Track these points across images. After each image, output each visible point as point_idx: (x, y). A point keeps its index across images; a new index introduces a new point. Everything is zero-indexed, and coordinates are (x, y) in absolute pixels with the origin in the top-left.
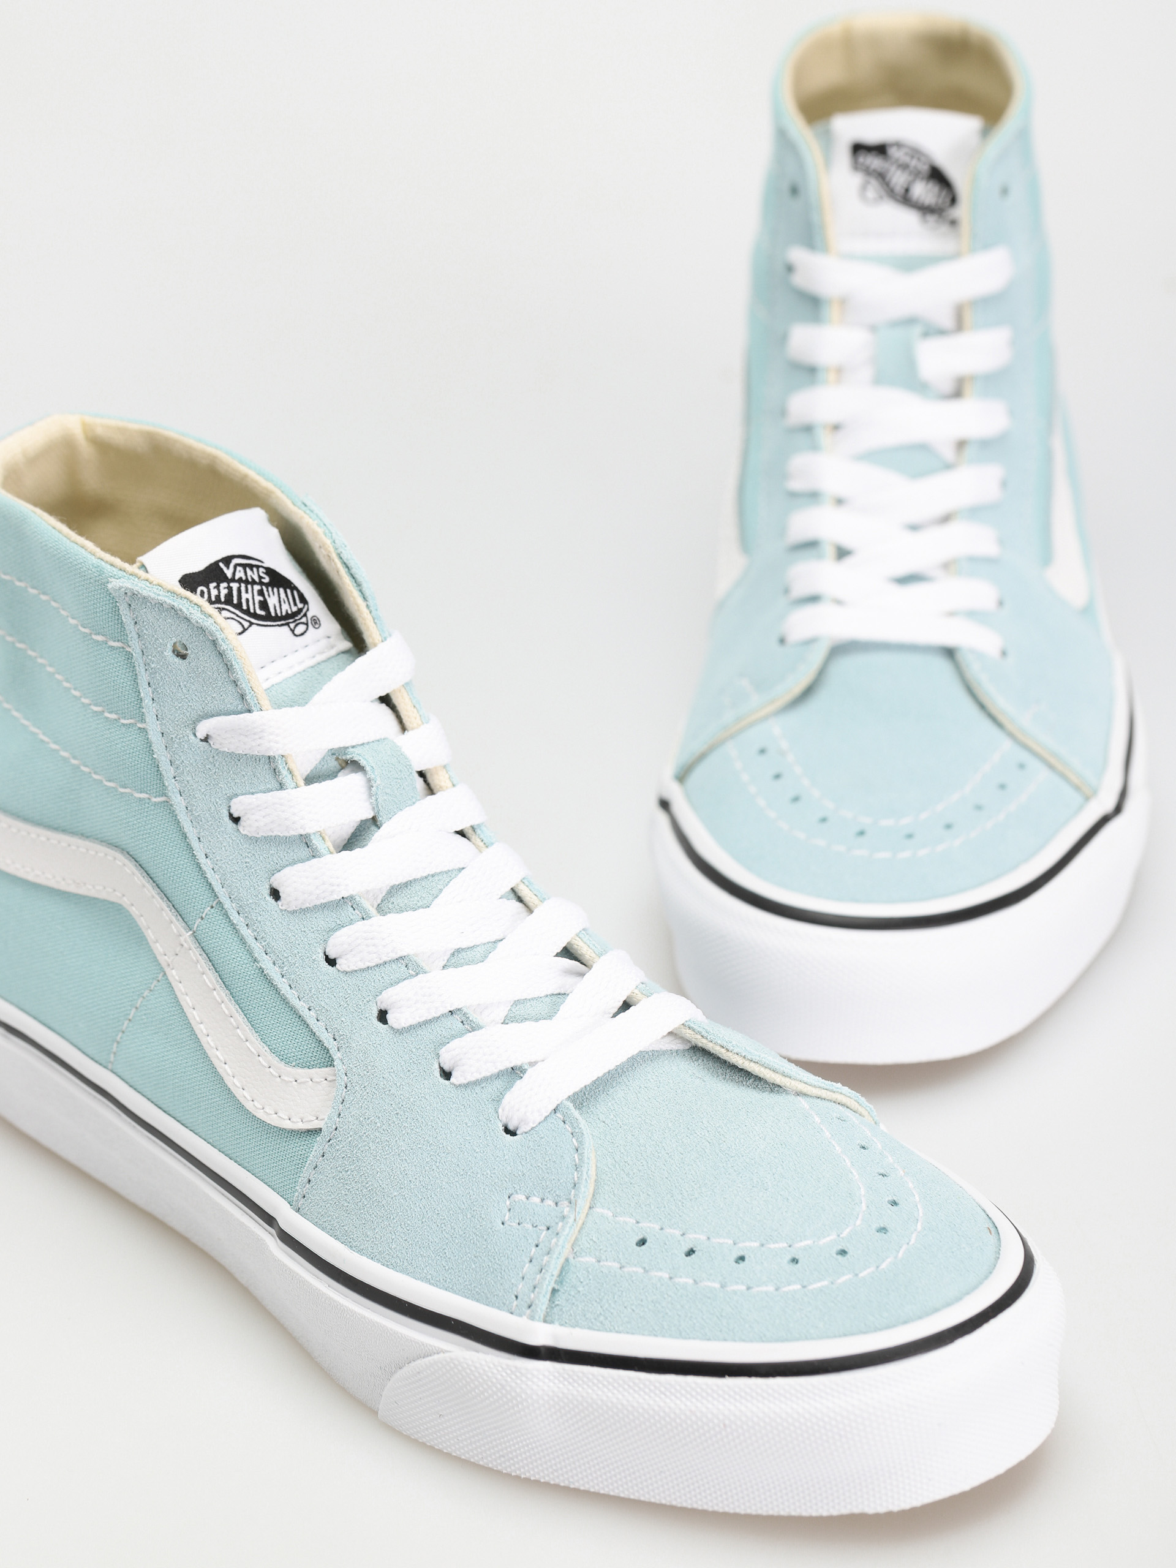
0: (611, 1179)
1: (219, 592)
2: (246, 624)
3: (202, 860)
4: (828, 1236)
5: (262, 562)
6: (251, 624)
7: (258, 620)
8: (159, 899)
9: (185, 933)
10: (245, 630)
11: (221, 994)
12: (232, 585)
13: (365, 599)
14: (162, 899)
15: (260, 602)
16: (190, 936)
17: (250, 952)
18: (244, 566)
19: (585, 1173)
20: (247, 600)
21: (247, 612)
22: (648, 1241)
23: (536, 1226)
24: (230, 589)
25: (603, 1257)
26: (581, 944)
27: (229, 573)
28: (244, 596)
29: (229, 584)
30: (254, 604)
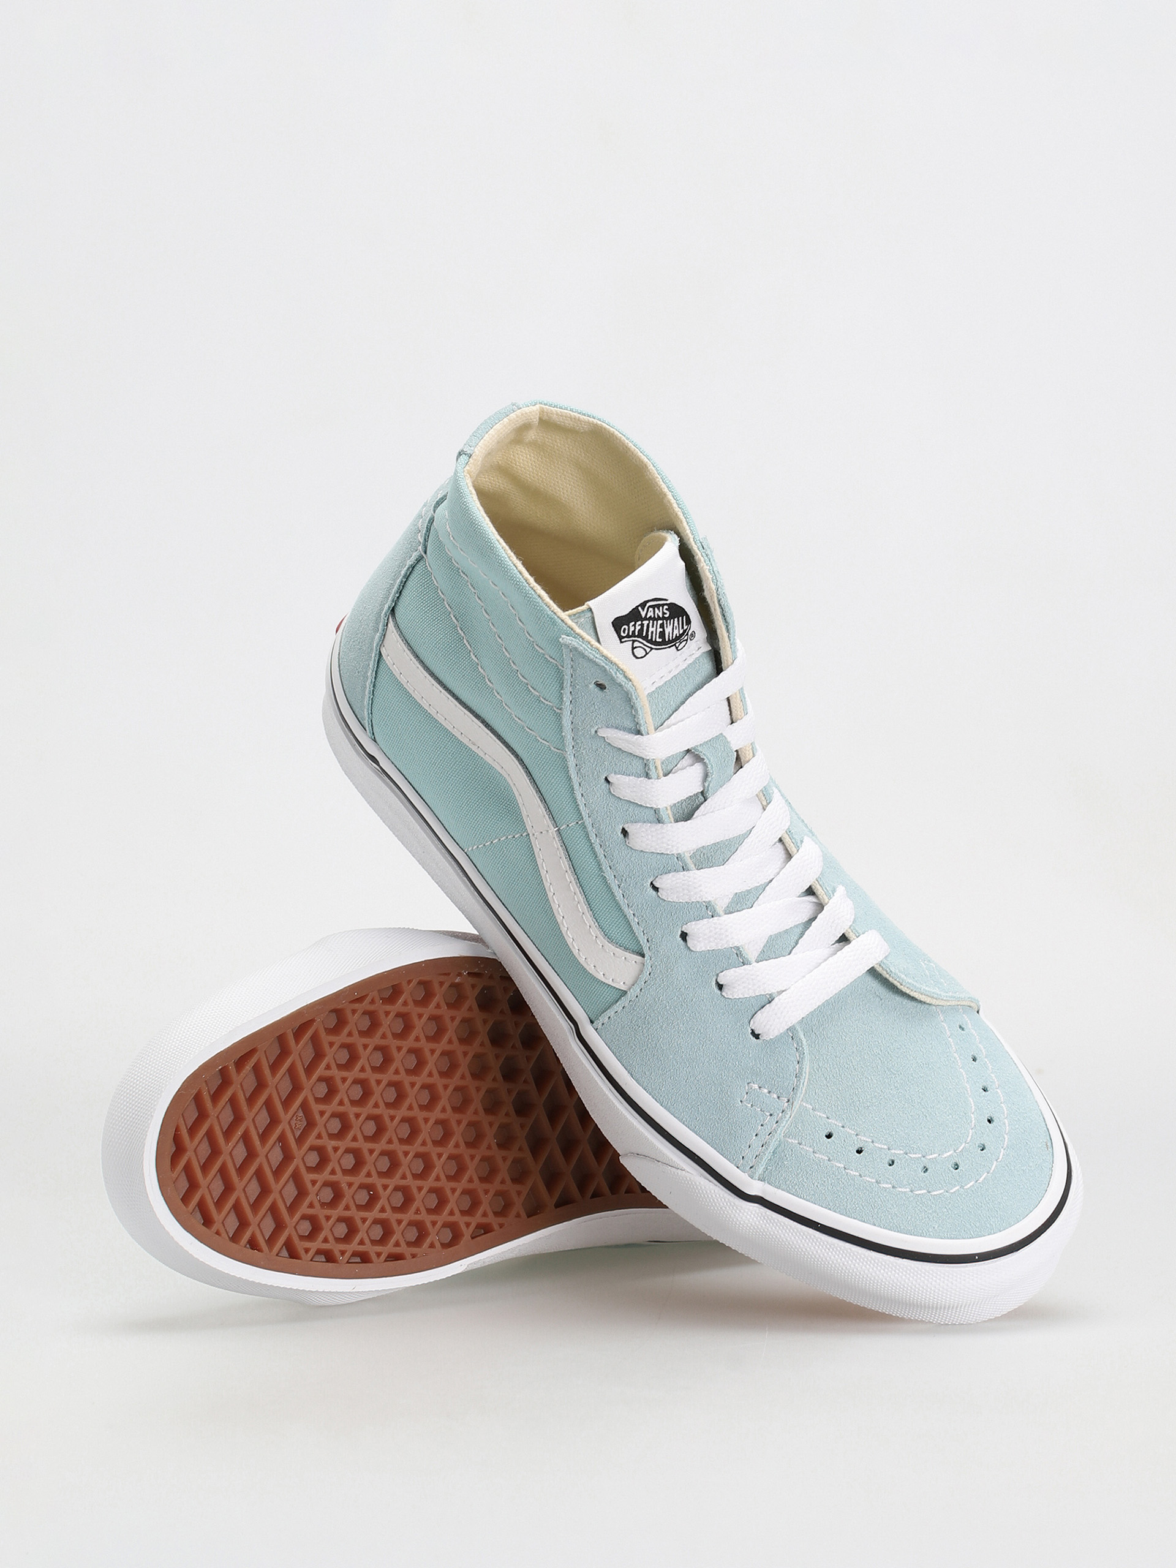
0: (815, 1080)
1: (635, 629)
2: (648, 650)
3: (579, 797)
4: (949, 1151)
5: (667, 600)
6: (652, 649)
7: (656, 646)
8: (539, 800)
9: (553, 828)
10: (647, 654)
11: (570, 877)
12: (644, 622)
13: (728, 631)
14: (542, 801)
15: (660, 632)
16: (556, 831)
17: (599, 864)
18: (653, 607)
19: (802, 1083)
20: (652, 632)
21: (651, 642)
22: (834, 1136)
23: (764, 1111)
24: (642, 625)
25: (803, 1143)
26: (818, 886)
27: (643, 614)
28: (651, 629)
29: (642, 622)
30: (656, 634)
